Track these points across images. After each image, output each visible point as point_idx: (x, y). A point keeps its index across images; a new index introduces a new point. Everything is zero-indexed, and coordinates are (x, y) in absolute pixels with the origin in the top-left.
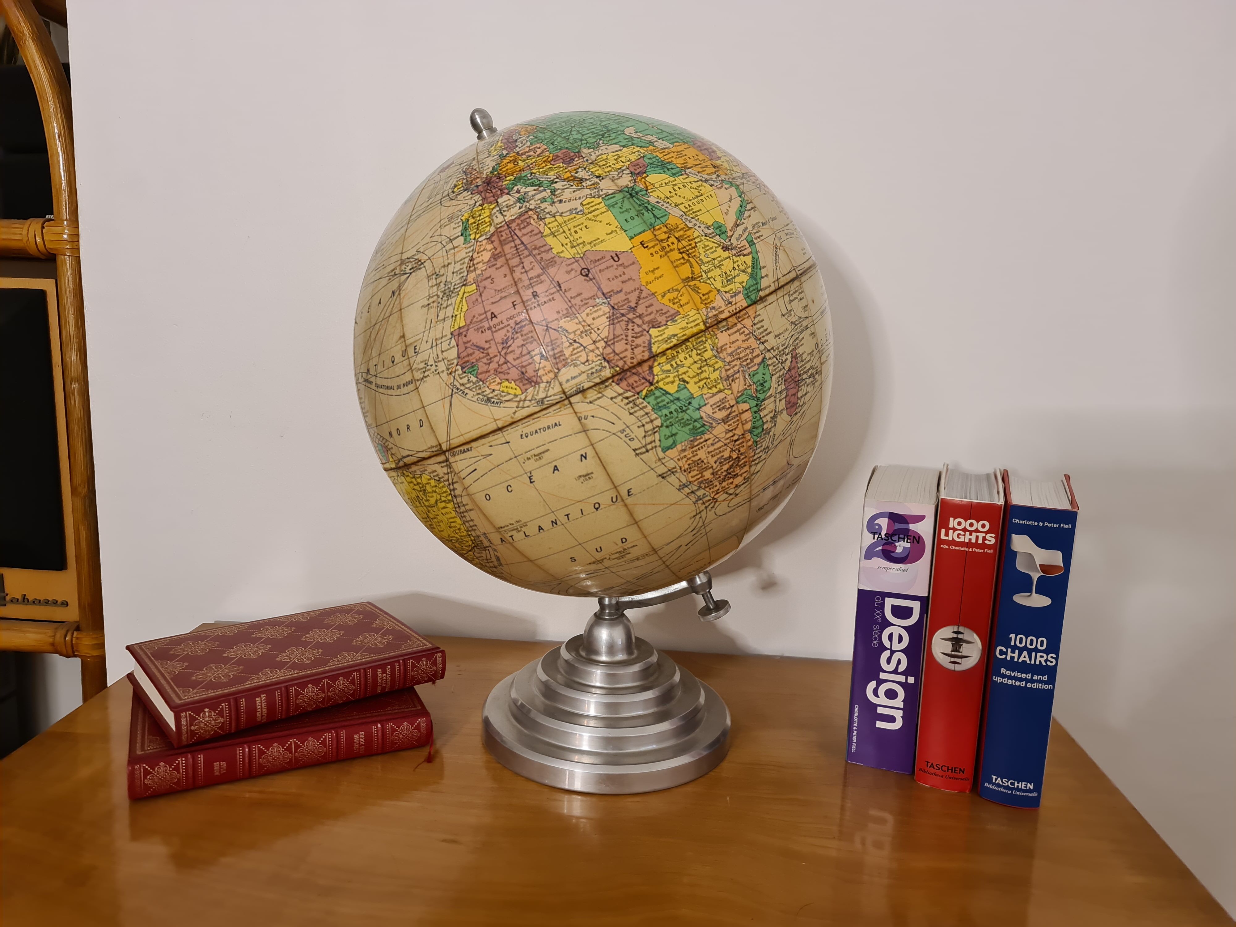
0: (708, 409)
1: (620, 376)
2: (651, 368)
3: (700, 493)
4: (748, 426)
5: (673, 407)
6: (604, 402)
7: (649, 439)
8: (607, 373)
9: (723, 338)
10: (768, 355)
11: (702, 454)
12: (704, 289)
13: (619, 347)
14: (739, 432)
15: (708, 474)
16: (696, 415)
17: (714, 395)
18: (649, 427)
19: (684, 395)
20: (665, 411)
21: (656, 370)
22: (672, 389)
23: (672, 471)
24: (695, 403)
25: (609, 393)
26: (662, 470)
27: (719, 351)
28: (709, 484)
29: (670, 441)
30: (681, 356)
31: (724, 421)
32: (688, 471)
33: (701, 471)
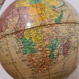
0: (36, 47)
1: (16, 33)
2: (23, 32)
3: (33, 68)
4: (48, 55)
5: (27, 44)
6: (12, 38)
7: (20, 50)
8: (14, 31)
9: (45, 29)
10: (59, 38)
11: (33, 58)
12: (43, 17)
13: (18, 26)
14: (45, 55)
15: (35, 64)
16: (33, 47)
17: (39, 43)
18: (20, 47)
19: (30, 41)
20: (25, 44)
21: (24, 33)
22: (27, 39)
23: (25, 60)
24: (33, 44)
25: (13, 36)
26: (22, 59)
27: (42, 32)
28: (36, 67)
29: (25, 52)
30: (32, 31)
31: (41, 51)
32: (30, 61)
33: (34, 63)
